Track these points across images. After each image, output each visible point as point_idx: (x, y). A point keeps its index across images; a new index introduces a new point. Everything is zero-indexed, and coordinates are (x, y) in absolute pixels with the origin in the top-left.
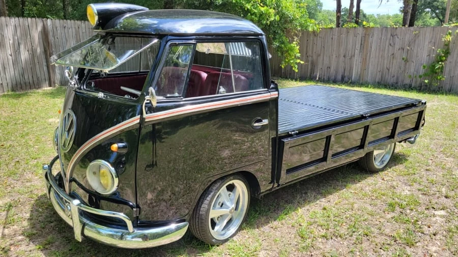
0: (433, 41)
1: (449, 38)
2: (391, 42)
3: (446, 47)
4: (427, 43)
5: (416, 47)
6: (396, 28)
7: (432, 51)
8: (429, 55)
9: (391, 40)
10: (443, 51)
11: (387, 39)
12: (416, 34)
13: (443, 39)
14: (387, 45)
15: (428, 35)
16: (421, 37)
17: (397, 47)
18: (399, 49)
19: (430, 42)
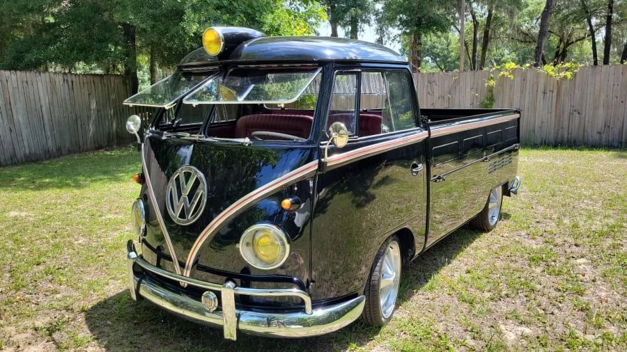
0: (475, 87)
1: (492, 83)
2: (429, 90)
3: (490, 94)
4: (468, 90)
5: (457, 95)
6: (433, 73)
7: (475, 98)
8: (473, 103)
9: (429, 88)
10: (487, 98)
11: (424, 87)
12: (455, 80)
13: (486, 84)
14: (425, 94)
15: (468, 80)
16: (461, 84)
17: (436, 95)
18: (439, 98)
19: (472, 89)
